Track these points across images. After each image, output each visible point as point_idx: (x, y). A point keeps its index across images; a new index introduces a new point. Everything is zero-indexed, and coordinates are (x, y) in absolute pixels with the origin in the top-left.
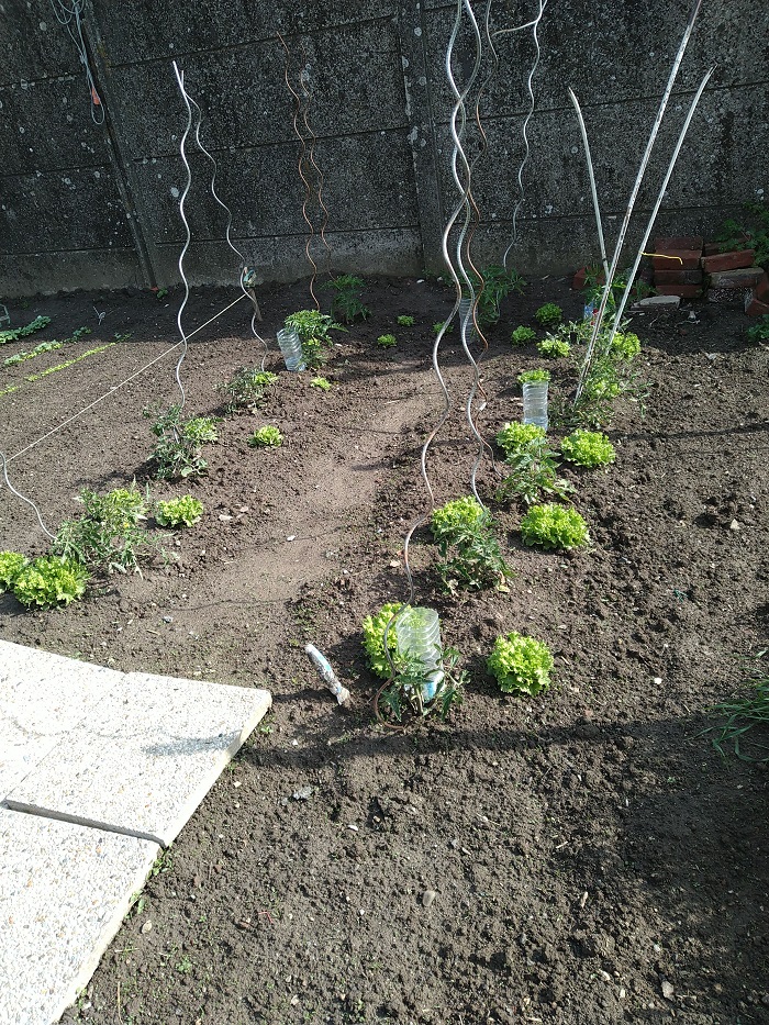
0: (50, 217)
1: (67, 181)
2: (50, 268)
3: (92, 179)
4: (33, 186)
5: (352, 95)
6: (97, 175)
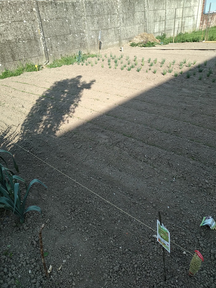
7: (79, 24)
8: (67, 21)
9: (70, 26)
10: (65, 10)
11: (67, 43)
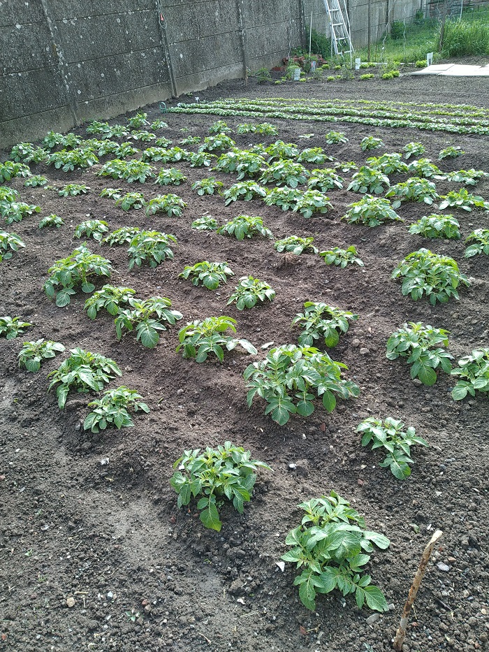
1: (143, 55)
3: (152, 54)
4: (129, 58)
6: (155, 51)
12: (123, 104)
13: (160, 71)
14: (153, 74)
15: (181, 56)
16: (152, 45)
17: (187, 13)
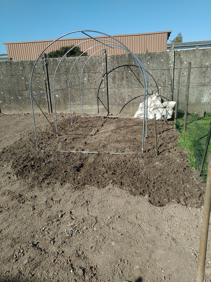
0: (29, 99)
1: (35, 93)
2: (26, 109)
3: (40, 93)
4: (26, 93)
5: (93, 83)
6: (41, 92)
7: (38, 82)
8: (23, 78)
9: (27, 83)
10: (21, 68)
11: (22, 99)
12: (21, 110)
13: (43, 100)
14: (39, 101)
15: (57, 96)
16: (40, 89)
17: (63, 78)
